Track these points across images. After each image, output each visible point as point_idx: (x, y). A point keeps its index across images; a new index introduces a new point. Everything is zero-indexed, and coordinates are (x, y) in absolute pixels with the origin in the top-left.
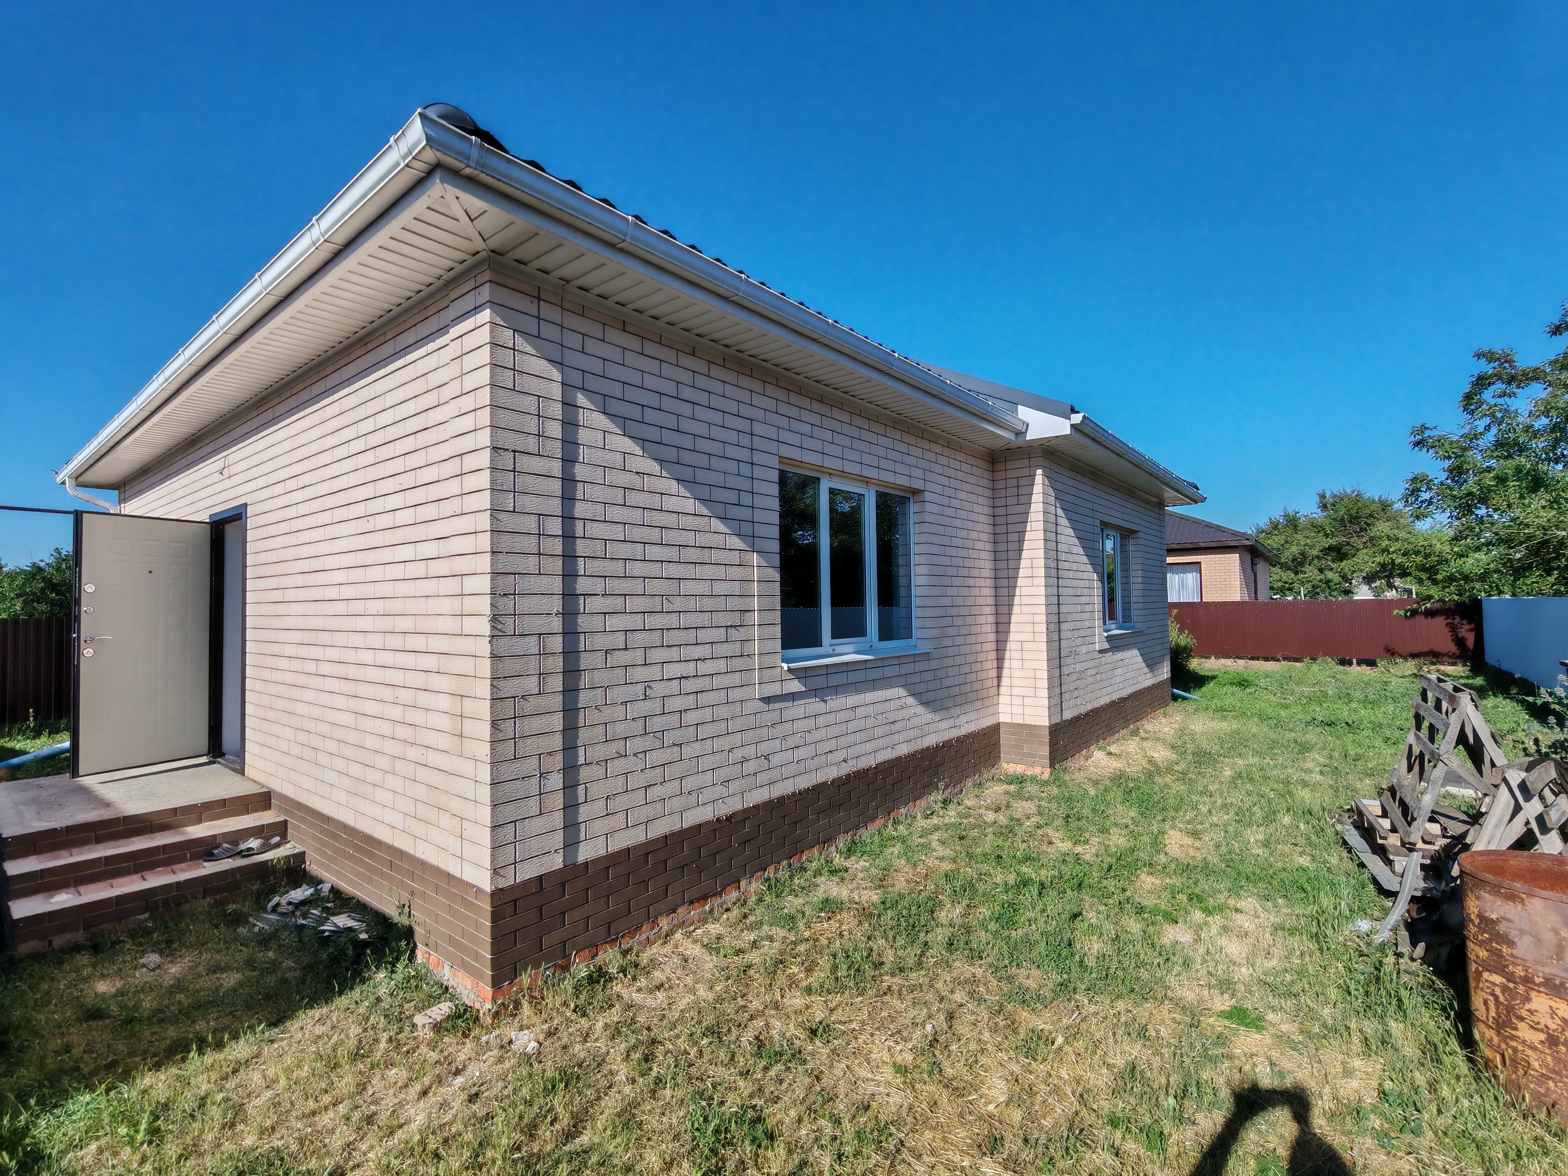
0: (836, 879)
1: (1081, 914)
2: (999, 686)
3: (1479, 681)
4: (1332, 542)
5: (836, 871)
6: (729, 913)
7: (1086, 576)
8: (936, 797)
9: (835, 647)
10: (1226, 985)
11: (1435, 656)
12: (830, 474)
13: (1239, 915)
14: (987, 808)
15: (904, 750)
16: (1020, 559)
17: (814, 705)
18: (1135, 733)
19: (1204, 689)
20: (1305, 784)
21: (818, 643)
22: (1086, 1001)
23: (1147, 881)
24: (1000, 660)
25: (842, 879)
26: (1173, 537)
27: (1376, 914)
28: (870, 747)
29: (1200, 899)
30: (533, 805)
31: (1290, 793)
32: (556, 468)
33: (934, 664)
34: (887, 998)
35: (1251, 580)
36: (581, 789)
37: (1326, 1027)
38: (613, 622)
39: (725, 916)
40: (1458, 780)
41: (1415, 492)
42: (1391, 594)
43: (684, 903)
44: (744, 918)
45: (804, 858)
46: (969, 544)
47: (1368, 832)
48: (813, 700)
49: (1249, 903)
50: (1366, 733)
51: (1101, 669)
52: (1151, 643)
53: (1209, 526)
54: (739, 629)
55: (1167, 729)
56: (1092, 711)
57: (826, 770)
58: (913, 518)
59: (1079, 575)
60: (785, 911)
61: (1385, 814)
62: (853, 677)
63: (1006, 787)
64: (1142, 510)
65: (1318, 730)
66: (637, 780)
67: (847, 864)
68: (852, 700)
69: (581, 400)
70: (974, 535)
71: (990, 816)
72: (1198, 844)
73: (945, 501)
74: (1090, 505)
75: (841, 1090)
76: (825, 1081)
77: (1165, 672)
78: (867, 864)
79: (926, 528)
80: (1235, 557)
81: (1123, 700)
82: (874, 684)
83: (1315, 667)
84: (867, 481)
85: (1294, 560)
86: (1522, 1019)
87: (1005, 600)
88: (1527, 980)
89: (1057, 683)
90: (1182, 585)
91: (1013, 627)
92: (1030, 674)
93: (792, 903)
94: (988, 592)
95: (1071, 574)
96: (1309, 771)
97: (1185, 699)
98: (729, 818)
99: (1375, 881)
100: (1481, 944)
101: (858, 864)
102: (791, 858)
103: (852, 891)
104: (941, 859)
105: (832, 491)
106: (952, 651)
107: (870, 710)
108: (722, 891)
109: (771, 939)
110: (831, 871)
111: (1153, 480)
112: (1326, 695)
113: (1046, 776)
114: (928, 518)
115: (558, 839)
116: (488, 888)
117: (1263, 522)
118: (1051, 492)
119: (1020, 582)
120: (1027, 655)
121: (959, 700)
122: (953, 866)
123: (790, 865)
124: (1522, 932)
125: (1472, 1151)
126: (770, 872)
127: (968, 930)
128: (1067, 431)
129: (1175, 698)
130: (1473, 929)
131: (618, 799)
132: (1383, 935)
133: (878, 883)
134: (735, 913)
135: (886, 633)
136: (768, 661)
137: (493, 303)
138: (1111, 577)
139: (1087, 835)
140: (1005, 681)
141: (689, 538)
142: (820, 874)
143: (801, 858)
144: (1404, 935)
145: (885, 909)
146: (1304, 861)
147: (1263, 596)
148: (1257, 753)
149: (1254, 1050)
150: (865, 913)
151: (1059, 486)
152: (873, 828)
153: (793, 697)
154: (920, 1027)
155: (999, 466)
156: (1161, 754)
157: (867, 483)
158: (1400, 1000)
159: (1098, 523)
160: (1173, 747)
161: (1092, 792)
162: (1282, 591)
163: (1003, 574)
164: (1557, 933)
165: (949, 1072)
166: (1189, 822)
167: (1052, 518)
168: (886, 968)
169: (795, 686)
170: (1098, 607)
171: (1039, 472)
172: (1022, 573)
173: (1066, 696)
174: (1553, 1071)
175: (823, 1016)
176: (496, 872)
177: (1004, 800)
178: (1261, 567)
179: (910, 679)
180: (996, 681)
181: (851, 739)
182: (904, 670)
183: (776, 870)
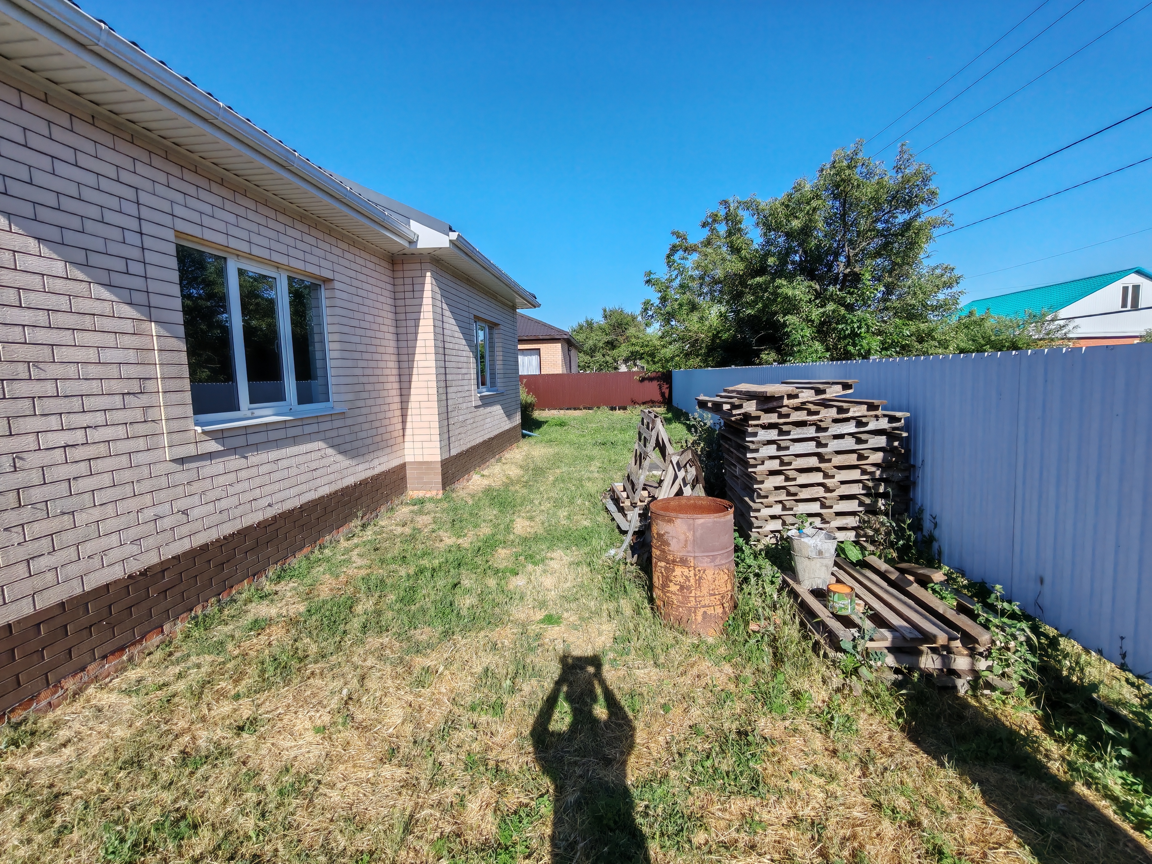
0: (266, 602)
1: (459, 583)
2: (404, 435)
3: (670, 415)
4: (609, 338)
5: (266, 596)
6: (152, 656)
7: (464, 354)
8: (357, 522)
9: (254, 411)
10: (542, 604)
11: (652, 403)
12: (238, 256)
13: (552, 562)
14: (397, 525)
15: (325, 491)
16: (416, 340)
17: (234, 462)
18: (499, 460)
19: (541, 429)
20: (589, 479)
21: (236, 407)
22: (460, 638)
23: (502, 552)
24: (404, 416)
25: (272, 601)
26: (523, 331)
27: (618, 544)
28: (293, 492)
29: (531, 557)
31: (582, 486)
33: (349, 422)
34: (311, 680)
35: (568, 361)
37: (591, 612)
39: (148, 659)
40: (657, 468)
41: (646, 310)
42: (635, 369)
43: (95, 660)
44: (169, 656)
45: (234, 592)
46: (375, 326)
47: (616, 501)
48: (233, 457)
49: (558, 553)
50: (619, 447)
51: (476, 419)
52: (509, 400)
53: (545, 325)
54: (139, 396)
55: (518, 456)
56: (471, 448)
57: (251, 515)
58: (324, 302)
59: (460, 353)
60: (215, 639)
61: (625, 490)
62: (273, 435)
63: (411, 508)
64: (501, 309)
65: (598, 448)
67: (277, 588)
68: (274, 455)
70: (380, 320)
71: (399, 530)
72: (532, 524)
73: (354, 290)
74: (466, 303)
75: (266, 765)
76: (250, 764)
77: (517, 419)
78: (296, 585)
79: (337, 311)
80: (559, 346)
81: (491, 439)
82: (295, 440)
83: (599, 412)
84: (278, 266)
85: (591, 349)
86: (671, 581)
87: (406, 371)
88: (674, 561)
89: (446, 430)
90: (530, 363)
91: (413, 391)
92: (426, 425)
93: (220, 632)
94: (392, 365)
95: (454, 352)
96: (592, 472)
97: (529, 436)
98: (144, 573)
99: (619, 527)
100: (657, 548)
101: (286, 587)
102: (219, 594)
103: (281, 608)
104: (359, 568)
105: (241, 272)
106: (364, 411)
107: (293, 461)
108: (142, 639)
109: (199, 666)
110: (261, 597)
111: (508, 289)
112: (603, 428)
113: (440, 495)
114: (338, 303)
117: (575, 325)
118: (437, 290)
119: (417, 357)
120: (424, 411)
121: (371, 448)
122: (369, 571)
123: (219, 601)
124: (673, 537)
125: (650, 655)
126: (198, 610)
127: (379, 613)
128: (447, 245)
129: (524, 436)
130: (655, 541)
132: (621, 555)
133: (305, 597)
134: (158, 655)
135: (304, 398)
136: (181, 425)
138: (482, 357)
139: (466, 531)
140: (408, 432)
141: (59, 302)
142: (251, 601)
143: (230, 592)
144: (629, 552)
145: (311, 615)
146: (587, 523)
147: (574, 370)
148: (566, 464)
149: (555, 637)
150: (293, 622)
151: (444, 287)
152: (300, 555)
153: (210, 456)
154: (337, 694)
155: (398, 267)
156: (514, 472)
157: (278, 268)
158: (625, 588)
159: (472, 317)
160: (521, 467)
161: (470, 502)
162: (584, 368)
163: (404, 351)
164: (685, 534)
165: (359, 716)
166: (528, 512)
167: (439, 310)
168: (310, 659)
169: (214, 446)
170: (473, 376)
171: (428, 274)
172: (418, 351)
173: (452, 439)
174: (682, 603)
175: (250, 712)
177: (409, 517)
178: (573, 352)
179: (330, 434)
180: (401, 432)
181: (276, 487)
182: (323, 426)
183: (204, 608)
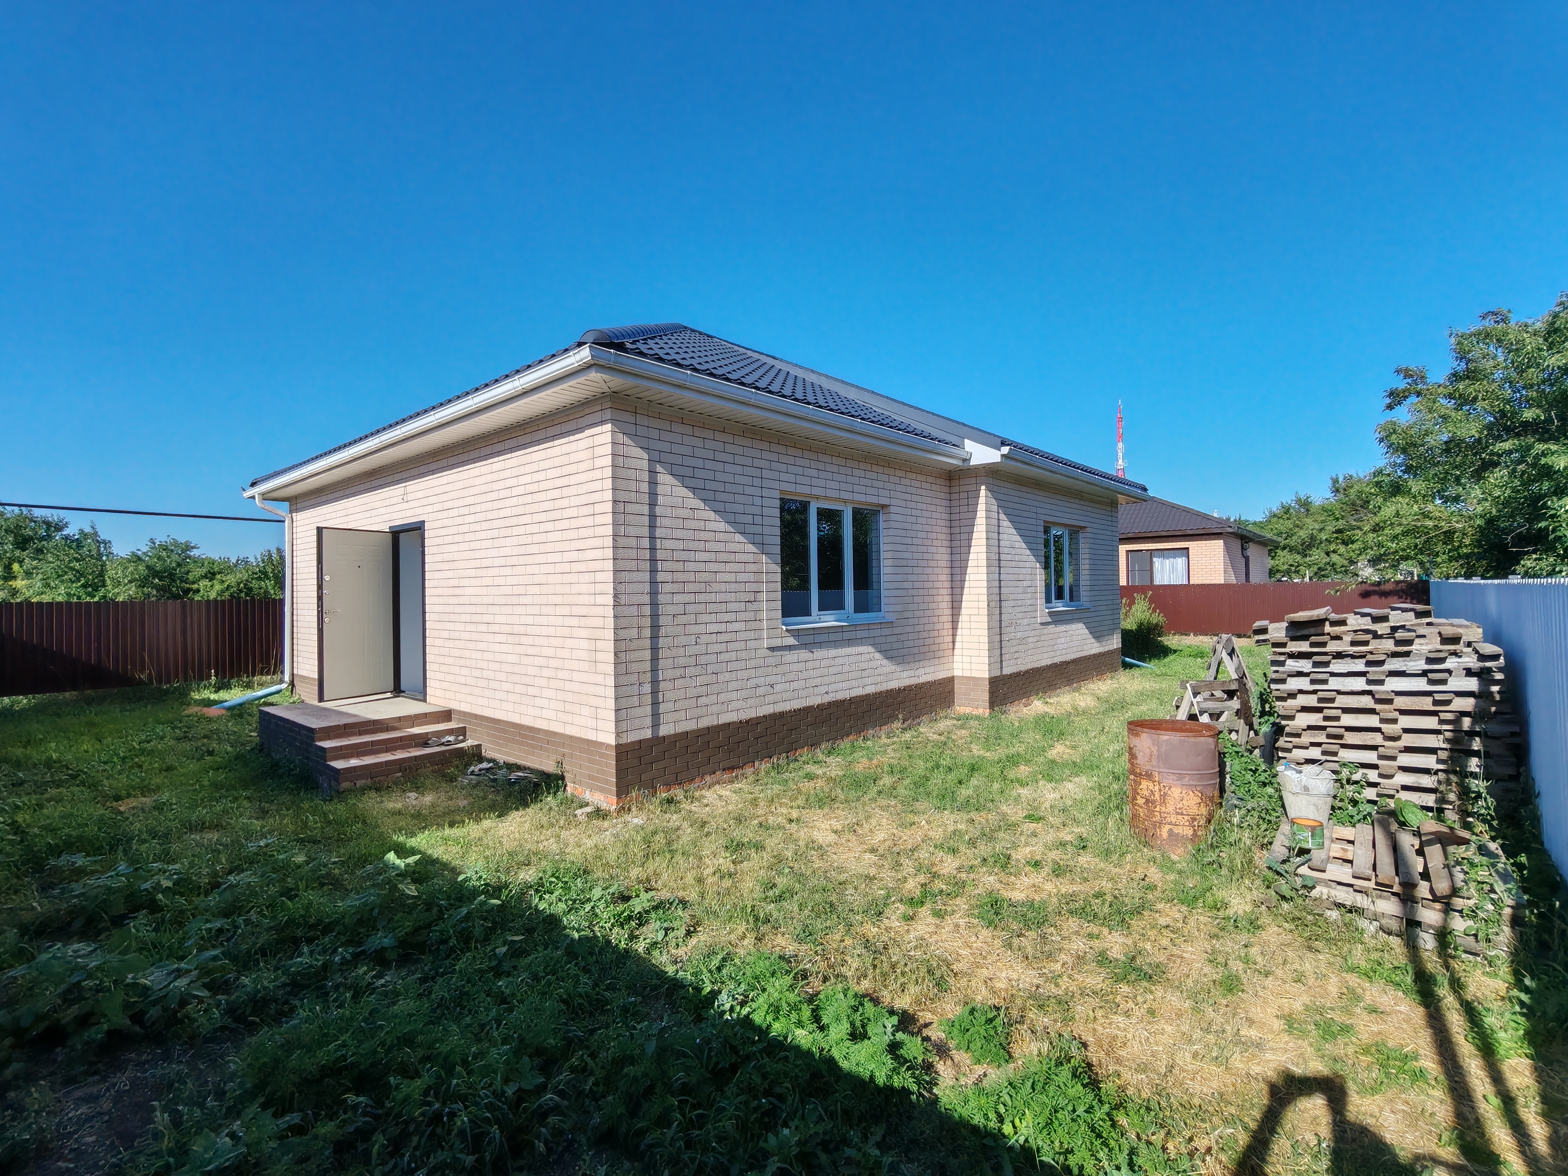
0: (817, 765)
2: (952, 648)
5: (818, 762)
6: (748, 778)
7: (1028, 564)
8: (897, 724)
9: (821, 617)
12: (817, 499)
13: (1068, 783)
14: (934, 733)
15: (871, 690)
16: (969, 553)
17: (804, 654)
18: (1078, 690)
19: (1164, 660)
21: (808, 613)
23: (1022, 768)
24: (955, 628)
25: (822, 765)
28: (845, 685)
29: (1050, 776)
30: (635, 701)
32: (646, 509)
33: (897, 630)
34: (836, 810)
35: (1240, 563)
36: (660, 694)
38: (678, 598)
39: (746, 779)
43: (720, 769)
44: (757, 780)
45: (797, 753)
46: (928, 542)
48: (804, 651)
51: (1043, 638)
52: (1099, 618)
54: (753, 603)
56: (1033, 669)
58: (882, 525)
59: (1022, 564)
60: (783, 778)
62: (833, 637)
63: (955, 722)
66: (692, 692)
67: (827, 759)
68: (833, 652)
69: (659, 468)
70: (934, 536)
71: (934, 737)
73: (908, 512)
77: (1115, 643)
78: (840, 759)
79: (892, 532)
80: (1219, 544)
82: (850, 642)
84: (845, 501)
85: (1302, 544)
87: (958, 584)
89: (997, 645)
90: (1173, 569)
91: (964, 605)
92: (977, 639)
93: (786, 775)
94: (945, 578)
95: (1013, 564)
97: (1138, 666)
98: (747, 722)
101: (833, 759)
102: (788, 753)
103: (827, 771)
105: (819, 510)
106: (912, 621)
107: (846, 660)
108: (744, 766)
109: (772, 789)
110: (814, 762)
113: (987, 715)
114: (893, 525)
115: (648, 721)
116: (613, 743)
119: (969, 570)
120: (973, 625)
121: (918, 657)
122: (897, 761)
123: (788, 757)
126: (774, 759)
127: (894, 787)
128: (999, 459)
129: (1127, 666)
131: (681, 702)
133: (844, 768)
134: (751, 778)
135: (861, 606)
136: (774, 624)
137: (613, 421)
138: (1058, 567)
139: (997, 747)
140: (958, 645)
141: (720, 547)
142: (807, 763)
143: (795, 753)
145: (845, 778)
147: (1258, 576)
150: (832, 780)
151: (1003, 497)
152: (847, 740)
153: (790, 648)
154: (850, 819)
155: (954, 483)
159: (1043, 523)
160: (1100, 699)
163: (957, 564)
165: (860, 832)
166: (1074, 741)
167: (995, 522)
168: (838, 800)
169: (791, 641)
171: (983, 487)
172: (970, 563)
173: (1006, 657)
176: (618, 734)
177: (948, 729)
178: (1254, 551)
179: (877, 640)
180: (951, 645)
181: (832, 679)
182: (873, 633)
183: (778, 759)
